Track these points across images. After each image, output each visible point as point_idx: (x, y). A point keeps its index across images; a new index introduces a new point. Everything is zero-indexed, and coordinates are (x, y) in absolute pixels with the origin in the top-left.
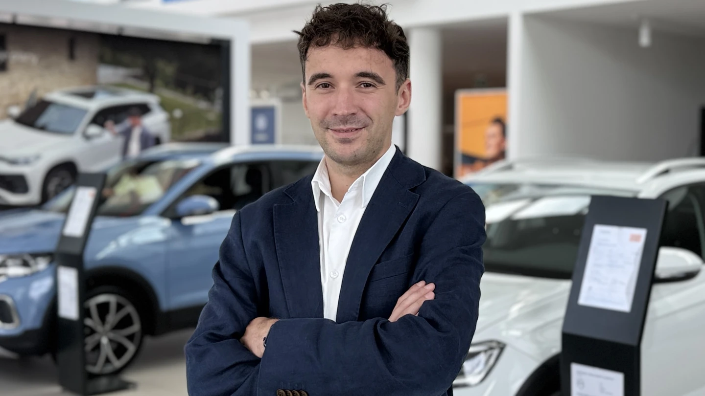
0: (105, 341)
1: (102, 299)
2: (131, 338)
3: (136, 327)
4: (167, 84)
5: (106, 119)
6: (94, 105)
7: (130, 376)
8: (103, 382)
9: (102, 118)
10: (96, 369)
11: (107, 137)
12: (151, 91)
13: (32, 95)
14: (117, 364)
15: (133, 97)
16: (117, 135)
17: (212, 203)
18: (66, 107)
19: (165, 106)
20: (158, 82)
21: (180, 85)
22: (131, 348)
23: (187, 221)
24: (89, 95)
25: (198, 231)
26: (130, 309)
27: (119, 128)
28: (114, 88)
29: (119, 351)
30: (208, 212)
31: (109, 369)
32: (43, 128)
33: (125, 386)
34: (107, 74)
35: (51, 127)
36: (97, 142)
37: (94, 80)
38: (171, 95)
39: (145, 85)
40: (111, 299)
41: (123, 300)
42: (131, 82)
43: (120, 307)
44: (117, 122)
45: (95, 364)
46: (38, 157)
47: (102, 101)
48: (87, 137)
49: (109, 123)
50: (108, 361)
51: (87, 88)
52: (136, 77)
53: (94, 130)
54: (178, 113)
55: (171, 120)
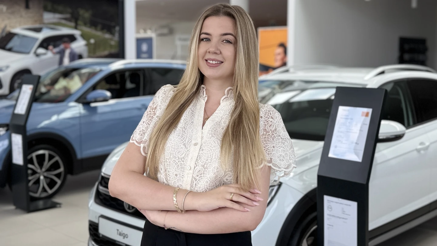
0: (42, 178)
1: (41, 152)
2: (58, 176)
3: (62, 169)
4: (85, 24)
5: (48, 45)
6: (41, 36)
7: (57, 200)
8: (41, 203)
9: (46, 44)
10: (37, 195)
11: (49, 55)
12: (76, 28)
13: (3, 30)
14: (50, 192)
15: (65, 31)
16: (55, 54)
17: (108, 94)
18: (24, 36)
19: (83, 36)
20: (80, 22)
21: (93, 24)
22: (59, 182)
23: (93, 105)
24: (38, 30)
25: (100, 110)
26: (57, 158)
27: (56, 50)
28: (53, 26)
29: (52, 184)
30: (105, 100)
31: (44, 195)
32: (10, 50)
33: (54, 206)
34: (49, 17)
35: (15, 49)
36: (43, 57)
37: (41, 21)
38: (87, 30)
39: (73, 24)
40: (46, 152)
41: (52, 153)
42: (64, 22)
43: (51, 157)
44: (55, 46)
45: (36, 192)
46: (7, 67)
47: (46, 33)
48: (37, 55)
49: (51, 47)
50: (44, 190)
51: (37, 26)
52: (66, 19)
53: (41, 51)
54: (92, 41)
55: (88, 45)
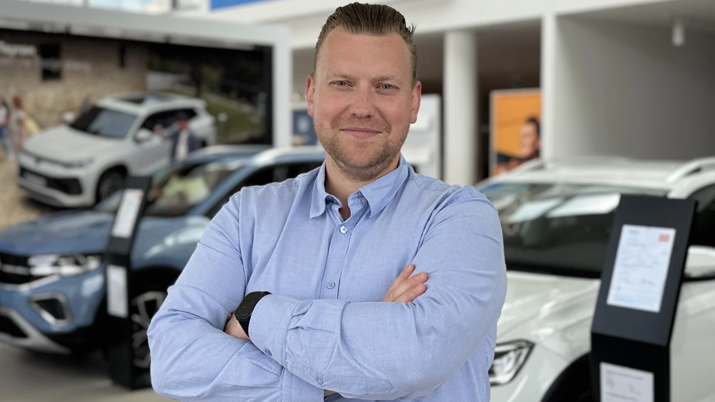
1: (149, 296)
4: (212, 90)
6: (144, 111)
9: (152, 122)
11: (156, 140)
12: (198, 96)
13: (86, 102)
15: (180, 102)
18: (117, 113)
19: (211, 110)
20: (204, 87)
21: (225, 90)
24: (139, 101)
32: (96, 133)
34: (156, 80)
35: (104, 131)
36: (147, 145)
37: (143, 86)
38: (217, 100)
39: (192, 90)
40: (158, 296)
42: (179, 87)
45: (142, 359)
46: (91, 161)
47: (151, 107)
48: (137, 141)
49: (158, 127)
51: (136, 94)
52: (183, 83)
53: (144, 134)
54: (223, 117)
55: (217, 124)
